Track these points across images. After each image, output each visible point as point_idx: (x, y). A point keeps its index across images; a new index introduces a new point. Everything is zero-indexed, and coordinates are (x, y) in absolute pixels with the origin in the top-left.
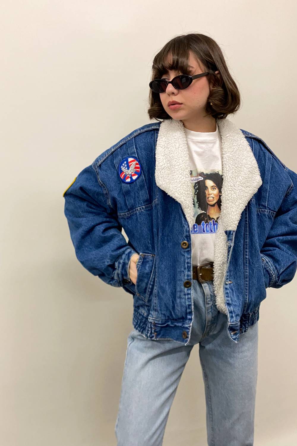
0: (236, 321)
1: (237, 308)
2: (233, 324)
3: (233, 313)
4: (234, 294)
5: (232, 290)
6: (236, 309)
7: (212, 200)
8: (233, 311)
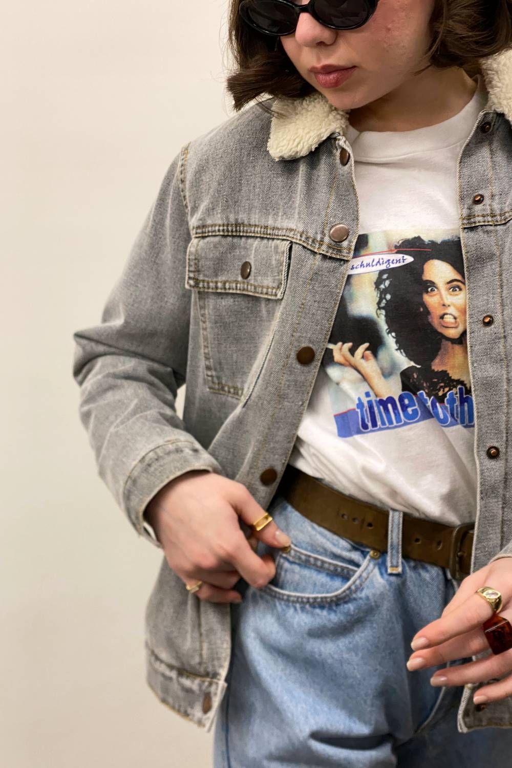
7: (452, 323)
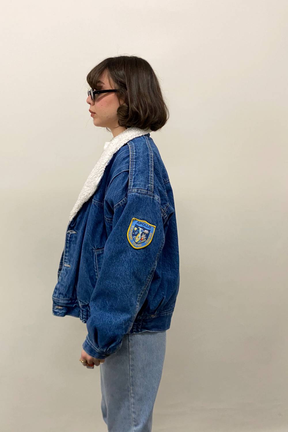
0: (57, 297)
1: (63, 289)
2: (54, 298)
3: (58, 290)
4: (67, 276)
5: (67, 273)
6: (61, 288)
8: (58, 288)
